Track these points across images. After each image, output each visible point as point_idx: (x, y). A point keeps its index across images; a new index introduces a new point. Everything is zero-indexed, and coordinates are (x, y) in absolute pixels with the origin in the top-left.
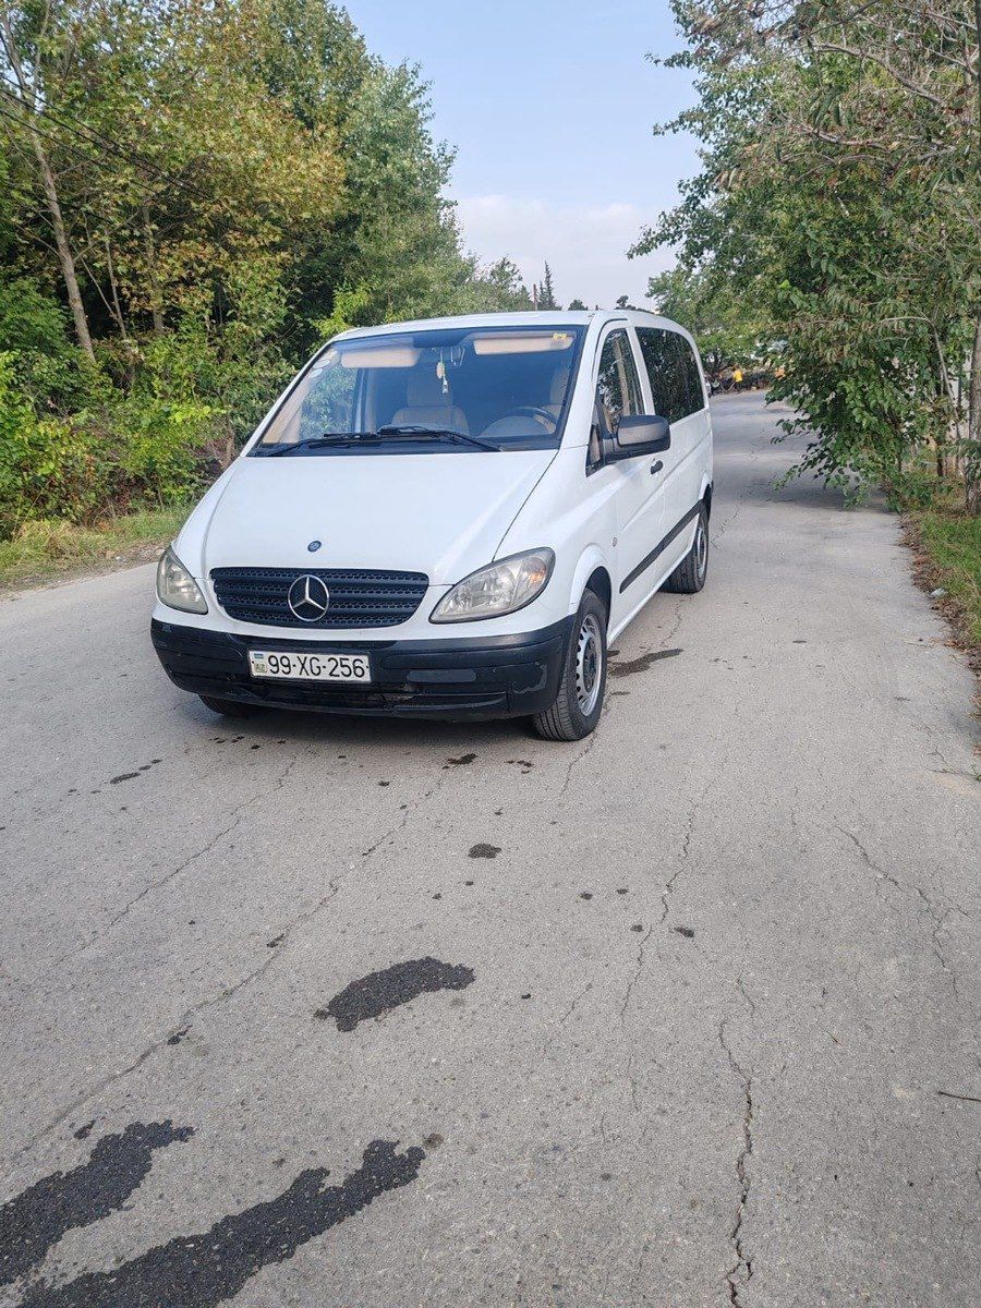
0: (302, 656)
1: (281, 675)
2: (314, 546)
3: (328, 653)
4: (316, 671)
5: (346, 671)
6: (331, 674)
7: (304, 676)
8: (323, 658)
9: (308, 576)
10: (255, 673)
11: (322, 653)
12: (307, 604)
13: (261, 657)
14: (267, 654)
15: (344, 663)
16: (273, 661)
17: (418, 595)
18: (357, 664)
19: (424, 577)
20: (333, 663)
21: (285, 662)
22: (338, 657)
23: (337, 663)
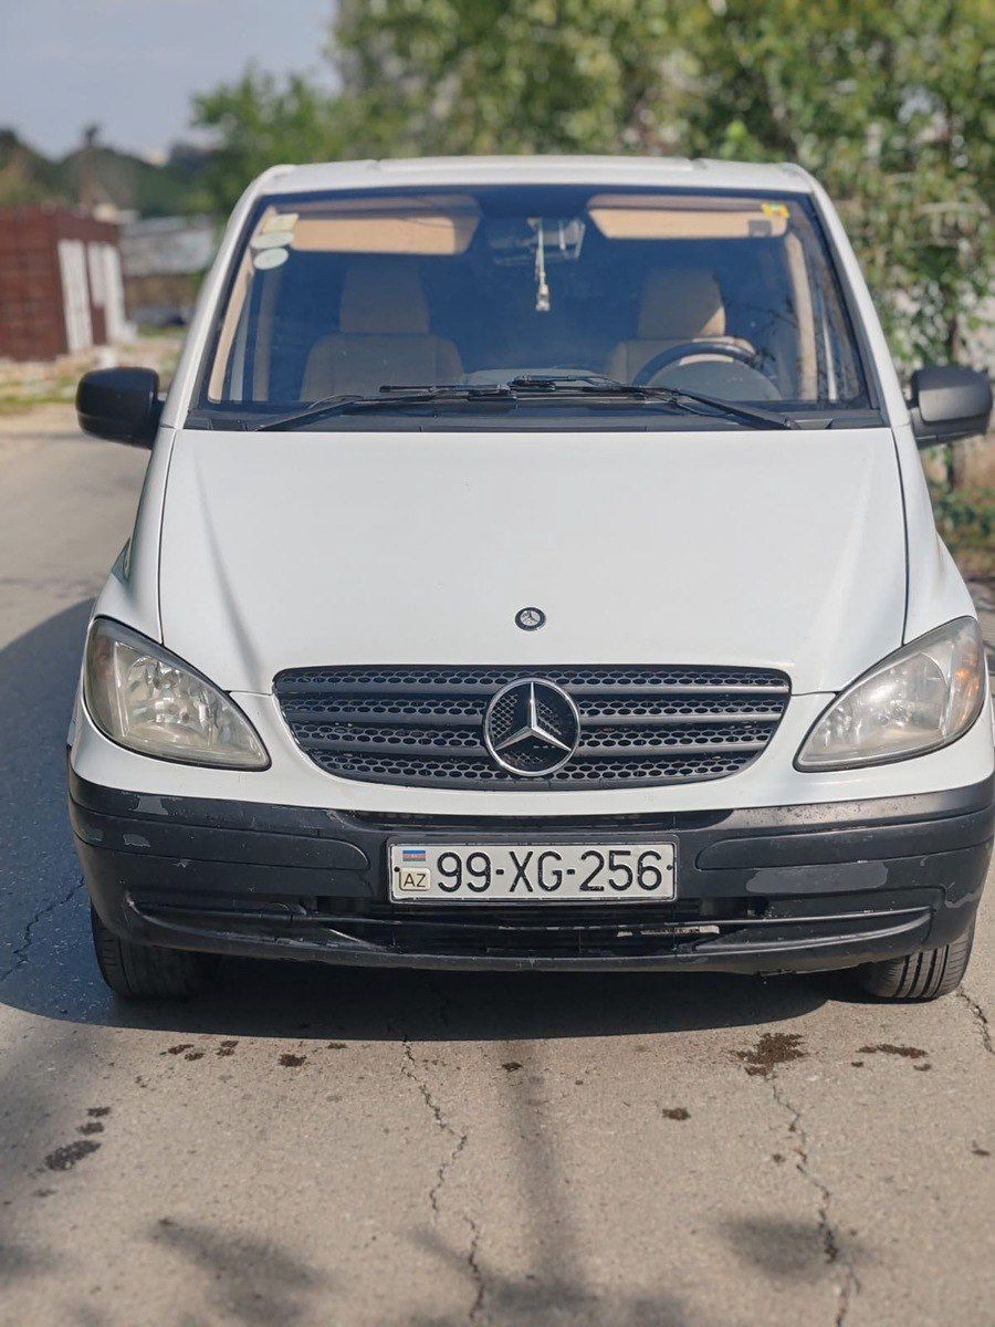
0: (521, 852)
1: (464, 893)
2: (529, 619)
3: (584, 842)
4: (550, 881)
5: (620, 877)
6: (584, 887)
7: (521, 893)
8: (571, 854)
9: (532, 681)
10: (398, 893)
11: (571, 842)
12: (534, 740)
13: (421, 857)
14: (434, 852)
15: (618, 860)
16: (450, 865)
17: (771, 716)
18: (649, 861)
19: (780, 677)
20: (593, 862)
21: (479, 865)
22: (604, 850)
23: (602, 862)
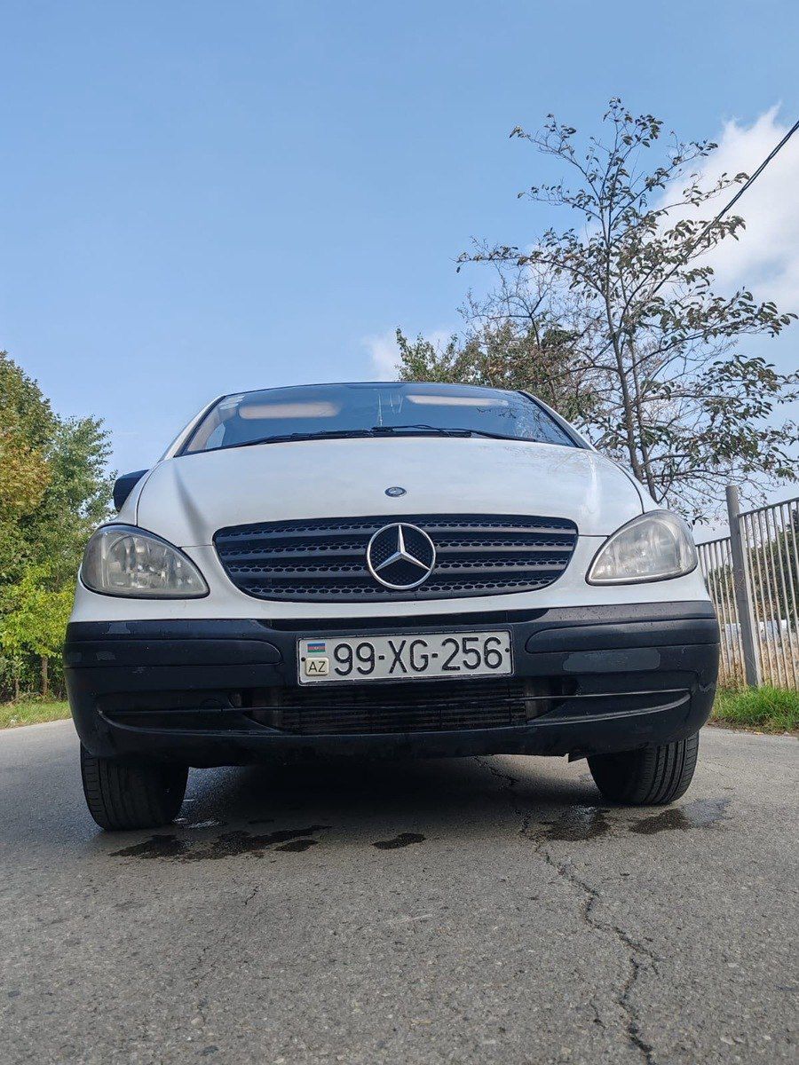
0: (397, 641)
1: (355, 676)
2: (394, 492)
3: (444, 632)
4: (419, 663)
5: (472, 659)
6: (445, 667)
7: (398, 674)
8: (434, 642)
9: (400, 525)
10: (304, 679)
11: (434, 632)
12: (403, 563)
13: (322, 648)
14: (331, 644)
15: (469, 645)
16: (343, 654)
17: (565, 549)
18: (492, 645)
19: (570, 524)
21: (365, 653)
22: (458, 638)
23: (457, 647)
